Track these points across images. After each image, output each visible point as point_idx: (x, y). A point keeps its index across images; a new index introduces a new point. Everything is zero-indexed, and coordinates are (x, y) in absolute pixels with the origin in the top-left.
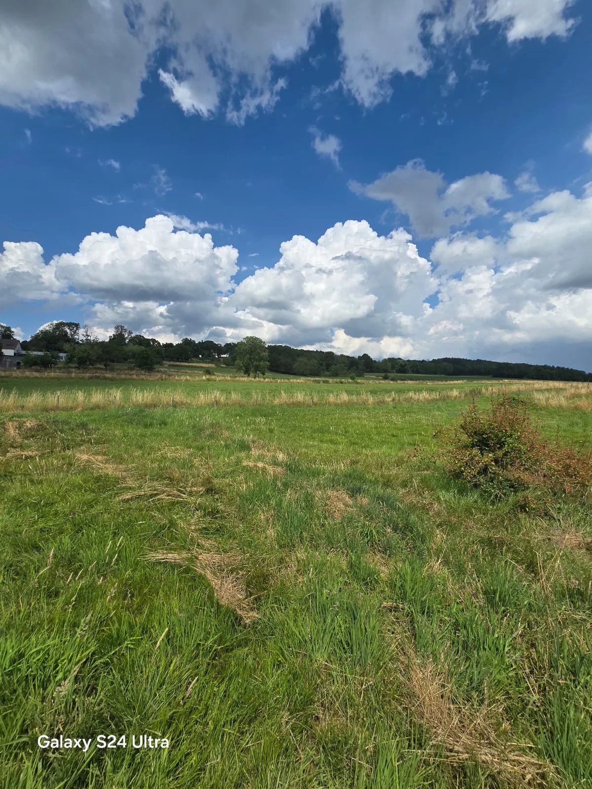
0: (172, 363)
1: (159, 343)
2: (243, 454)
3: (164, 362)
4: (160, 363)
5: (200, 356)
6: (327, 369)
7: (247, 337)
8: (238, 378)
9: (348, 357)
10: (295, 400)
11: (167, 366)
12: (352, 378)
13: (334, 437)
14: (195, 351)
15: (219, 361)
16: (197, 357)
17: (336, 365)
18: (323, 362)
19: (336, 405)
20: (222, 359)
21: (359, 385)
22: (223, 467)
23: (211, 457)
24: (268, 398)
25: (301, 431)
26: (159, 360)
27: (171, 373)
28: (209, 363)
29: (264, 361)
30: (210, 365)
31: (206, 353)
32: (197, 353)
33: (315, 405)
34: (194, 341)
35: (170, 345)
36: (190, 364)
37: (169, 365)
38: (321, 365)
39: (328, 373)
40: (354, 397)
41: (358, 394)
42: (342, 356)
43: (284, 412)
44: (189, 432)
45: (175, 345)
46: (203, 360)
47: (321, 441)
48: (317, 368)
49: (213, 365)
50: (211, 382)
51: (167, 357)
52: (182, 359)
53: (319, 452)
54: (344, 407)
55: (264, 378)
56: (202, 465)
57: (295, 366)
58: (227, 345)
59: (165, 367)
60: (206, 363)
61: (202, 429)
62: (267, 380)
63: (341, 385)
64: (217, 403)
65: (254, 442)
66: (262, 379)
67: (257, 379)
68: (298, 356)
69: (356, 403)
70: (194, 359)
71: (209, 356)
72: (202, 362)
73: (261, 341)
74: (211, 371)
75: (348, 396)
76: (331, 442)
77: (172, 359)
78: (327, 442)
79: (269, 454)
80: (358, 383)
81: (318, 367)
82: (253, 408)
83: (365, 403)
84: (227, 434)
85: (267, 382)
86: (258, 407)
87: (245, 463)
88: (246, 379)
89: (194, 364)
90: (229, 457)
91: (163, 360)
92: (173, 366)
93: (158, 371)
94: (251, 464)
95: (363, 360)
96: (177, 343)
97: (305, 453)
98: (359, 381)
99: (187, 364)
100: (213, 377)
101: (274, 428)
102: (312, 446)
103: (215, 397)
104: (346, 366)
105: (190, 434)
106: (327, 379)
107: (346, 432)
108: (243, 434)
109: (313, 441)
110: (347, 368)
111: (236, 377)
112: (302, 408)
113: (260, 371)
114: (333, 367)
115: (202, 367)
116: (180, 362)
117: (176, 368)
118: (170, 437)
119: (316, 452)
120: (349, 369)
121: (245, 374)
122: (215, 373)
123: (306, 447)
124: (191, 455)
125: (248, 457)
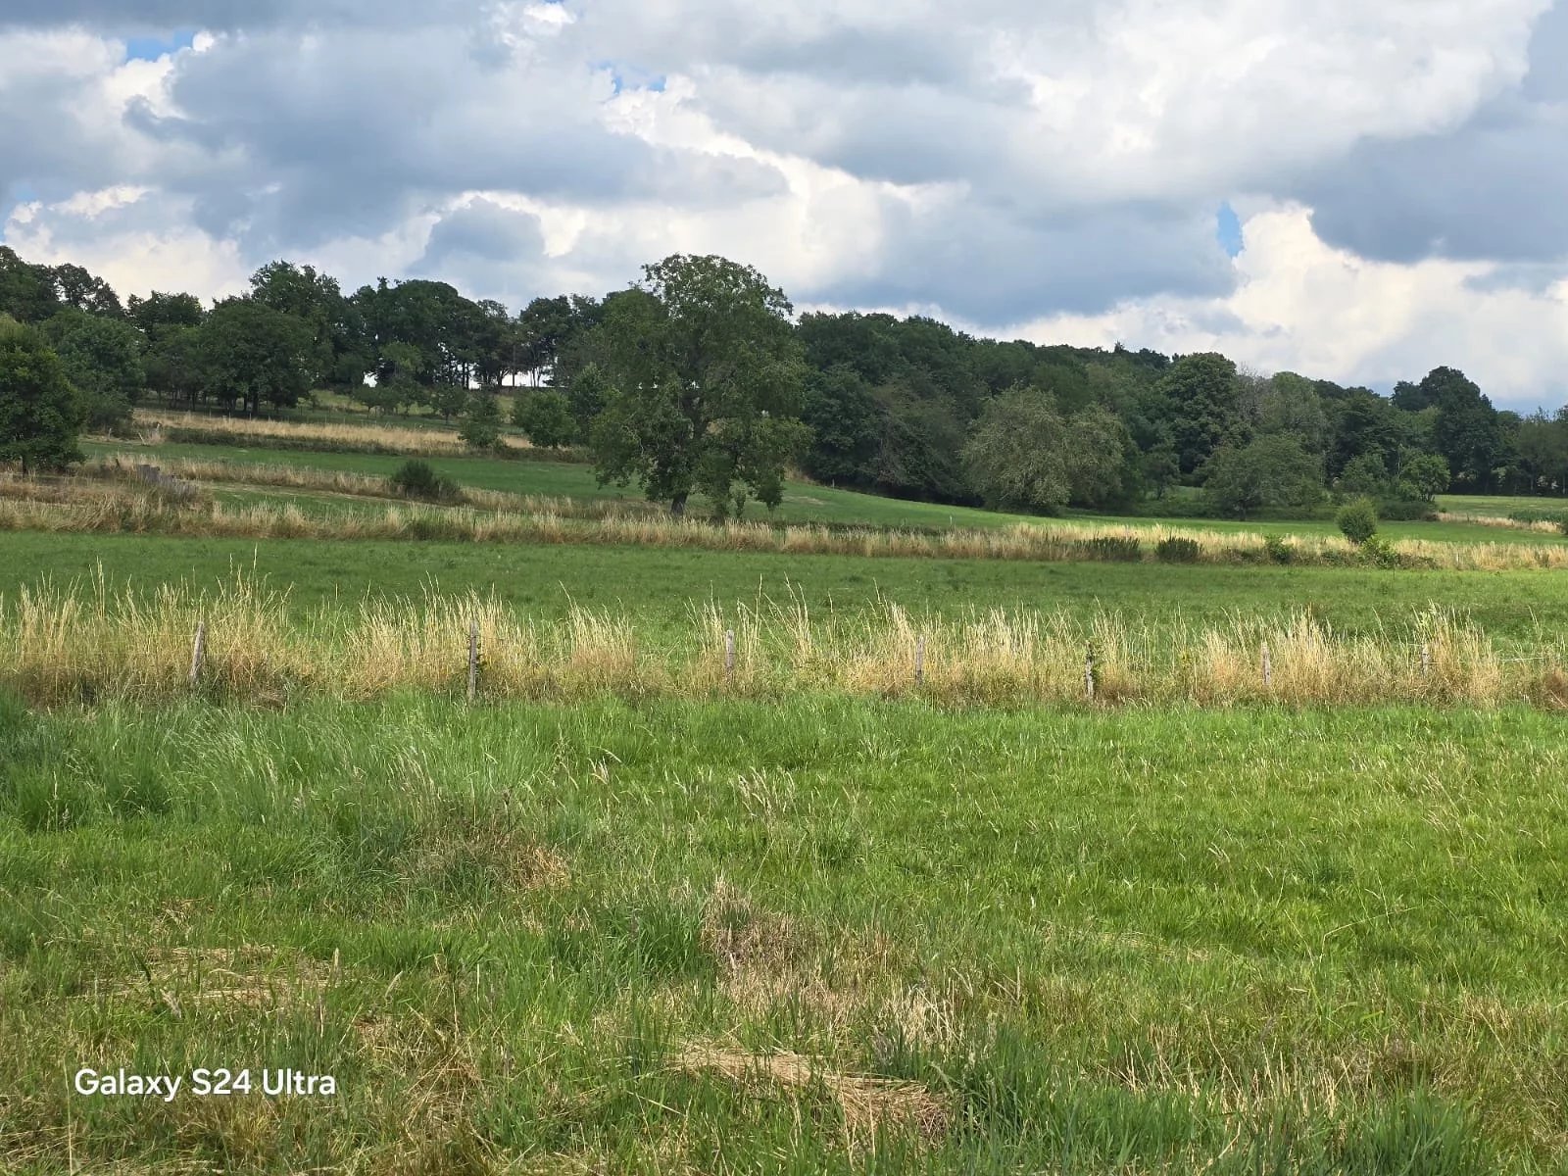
0: (188, 421)
1: (108, 295)
2: (668, 1001)
3: (142, 416)
4: (109, 422)
5: (370, 380)
6: (1186, 468)
7: (672, 263)
8: (609, 524)
9: (1327, 389)
10: (979, 670)
11: (156, 437)
12: (1356, 529)
13: (1255, 909)
14: (339, 347)
15: (491, 410)
16: (345, 382)
17: (1246, 437)
18: (1162, 427)
19: (1251, 700)
20: (506, 404)
21: (1401, 575)
22: (544, 1075)
23: (471, 1016)
24: (806, 650)
25: (1024, 862)
26: (109, 402)
27: (181, 486)
28: (425, 422)
29: (778, 410)
30: (432, 436)
31: (408, 358)
32: (346, 359)
33: (1112, 697)
34: (331, 286)
35: (178, 310)
36: (305, 430)
37: (175, 437)
38: (1147, 441)
39: (1189, 493)
40: (1369, 652)
41: (1398, 632)
42: (1286, 382)
43: (912, 741)
44: (320, 857)
45: (207, 305)
46: (383, 405)
47: (1170, 931)
48: (1117, 458)
49: (451, 439)
50: (435, 549)
51: (156, 381)
52: (253, 396)
53: (1163, 998)
54: (1305, 717)
55: (779, 526)
56: (411, 1065)
57: (973, 448)
58: (546, 311)
59: (147, 449)
60: (406, 421)
61: (398, 841)
62: (795, 535)
63: (1282, 571)
64: (483, 674)
65: (734, 920)
66: (764, 533)
67: (733, 530)
68: (998, 383)
69: (1391, 696)
70: (329, 399)
71: (425, 379)
72: (381, 421)
73: (759, 290)
74: (438, 470)
75: (1330, 639)
76: (1236, 934)
77: (188, 399)
78: (1203, 933)
79: (842, 1005)
80: (1389, 561)
81: (1128, 455)
82: (715, 710)
83: (1445, 692)
84: (557, 869)
85: (799, 549)
86: (745, 706)
87: (693, 1054)
88: (660, 525)
89: (329, 432)
90: (580, 1017)
91: (134, 399)
92: (197, 438)
93: (103, 474)
94: (728, 1063)
95: (1432, 411)
96: (222, 296)
97: (1071, 1001)
98: (1404, 546)
99: (282, 429)
100: (453, 515)
101: (854, 842)
102: (1108, 961)
103: (473, 639)
104: (1309, 449)
105: (327, 868)
106: (1185, 534)
107: (1327, 876)
108: (665, 873)
109: (1119, 928)
110: (1319, 460)
111: (599, 516)
112: (1026, 720)
113: (748, 478)
114: (1224, 451)
115: (380, 450)
116: (243, 415)
117: (222, 452)
118: (201, 890)
119: (1139, 1000)
120: (1334, 469)
121: (652, 495)
122: (467, 490)
123: (1075, 961)
124: (342, 997)
125: (707, 1020)
